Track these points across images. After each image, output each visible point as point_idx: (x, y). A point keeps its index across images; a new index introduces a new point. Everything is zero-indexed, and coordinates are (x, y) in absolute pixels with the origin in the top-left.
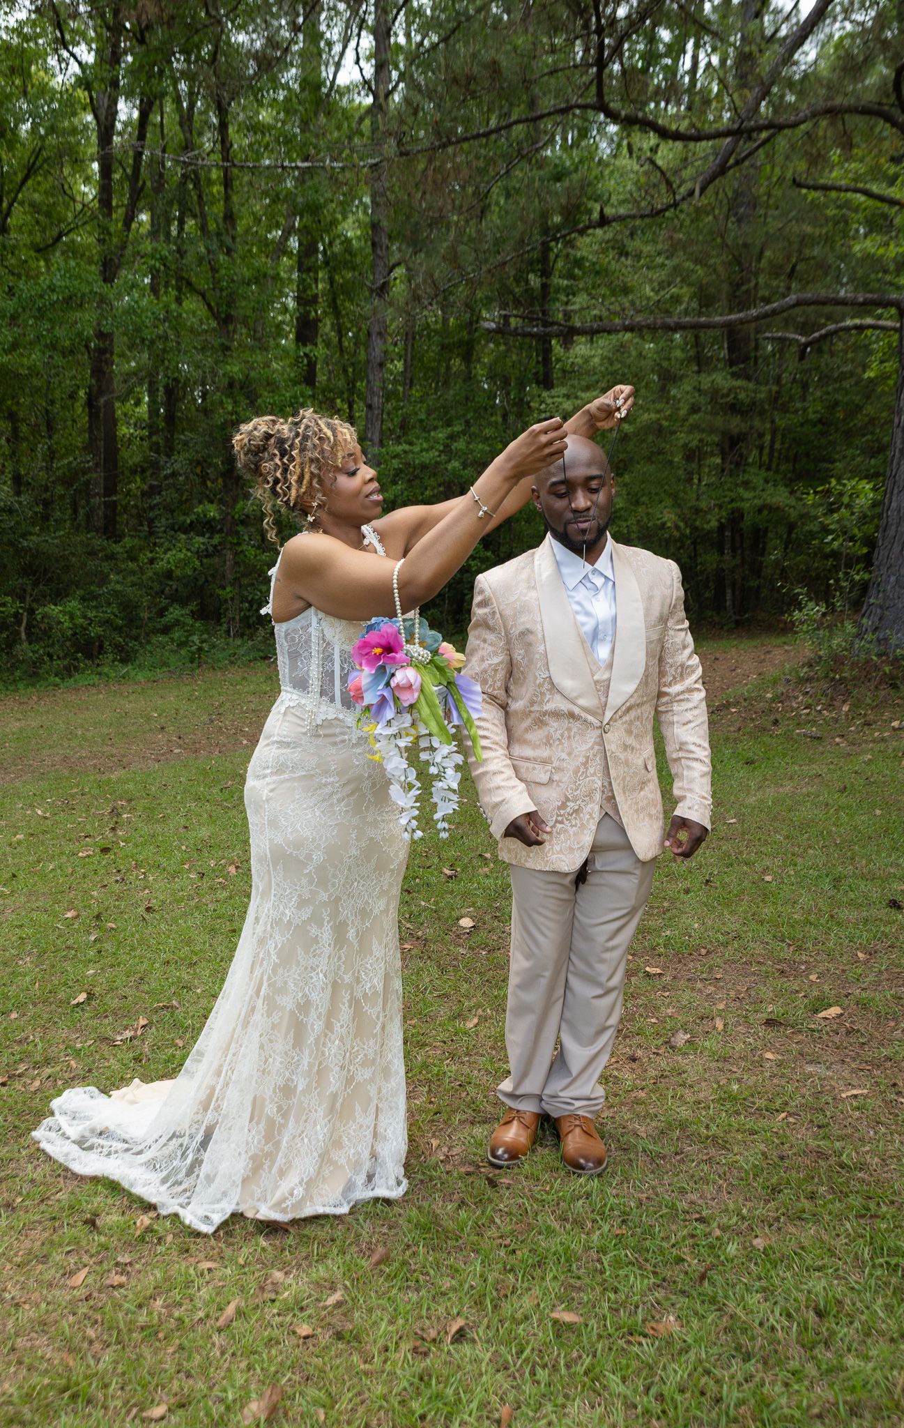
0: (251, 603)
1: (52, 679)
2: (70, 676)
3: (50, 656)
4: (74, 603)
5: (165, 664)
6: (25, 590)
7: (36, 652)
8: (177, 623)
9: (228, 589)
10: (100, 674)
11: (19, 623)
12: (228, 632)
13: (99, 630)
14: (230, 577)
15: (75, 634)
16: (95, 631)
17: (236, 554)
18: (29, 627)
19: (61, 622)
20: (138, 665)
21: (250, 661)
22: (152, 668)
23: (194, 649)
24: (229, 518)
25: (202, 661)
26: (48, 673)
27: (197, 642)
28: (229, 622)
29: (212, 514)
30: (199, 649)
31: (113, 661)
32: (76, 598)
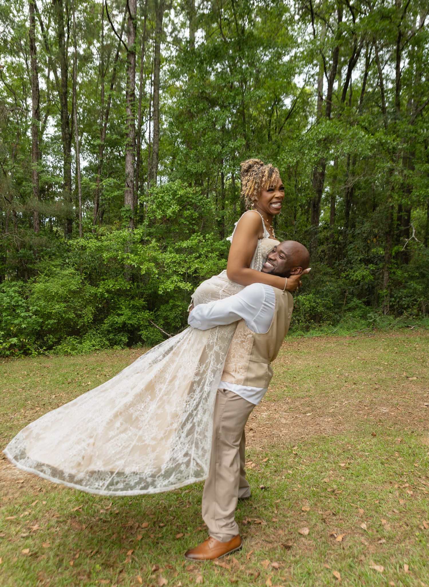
0: (396, 298)
1: (299, 332)
2: (308, 331)
3: (298, 320)
4: (311, 295)
5: (355, 327)
8: (357, 307)
9: (385, 291)
10: (321, 331)
12: (383, 312)
13: (323, 309)
14: (386, 284)
15: (310, 310)
16: (320, 309)
17: (390, 273)
19: (304, 304)
20: (341, 328)
21: (400, 328)
22: (348, 329)
23: (371, 320)
24: (387, 255)
25: (374, 327)
26: (297, 329)
27: (373, 317)
28: (384, 308)
29: (381, 252)
30: (374, 321)
31: (329, 325)
32: (311, 293)
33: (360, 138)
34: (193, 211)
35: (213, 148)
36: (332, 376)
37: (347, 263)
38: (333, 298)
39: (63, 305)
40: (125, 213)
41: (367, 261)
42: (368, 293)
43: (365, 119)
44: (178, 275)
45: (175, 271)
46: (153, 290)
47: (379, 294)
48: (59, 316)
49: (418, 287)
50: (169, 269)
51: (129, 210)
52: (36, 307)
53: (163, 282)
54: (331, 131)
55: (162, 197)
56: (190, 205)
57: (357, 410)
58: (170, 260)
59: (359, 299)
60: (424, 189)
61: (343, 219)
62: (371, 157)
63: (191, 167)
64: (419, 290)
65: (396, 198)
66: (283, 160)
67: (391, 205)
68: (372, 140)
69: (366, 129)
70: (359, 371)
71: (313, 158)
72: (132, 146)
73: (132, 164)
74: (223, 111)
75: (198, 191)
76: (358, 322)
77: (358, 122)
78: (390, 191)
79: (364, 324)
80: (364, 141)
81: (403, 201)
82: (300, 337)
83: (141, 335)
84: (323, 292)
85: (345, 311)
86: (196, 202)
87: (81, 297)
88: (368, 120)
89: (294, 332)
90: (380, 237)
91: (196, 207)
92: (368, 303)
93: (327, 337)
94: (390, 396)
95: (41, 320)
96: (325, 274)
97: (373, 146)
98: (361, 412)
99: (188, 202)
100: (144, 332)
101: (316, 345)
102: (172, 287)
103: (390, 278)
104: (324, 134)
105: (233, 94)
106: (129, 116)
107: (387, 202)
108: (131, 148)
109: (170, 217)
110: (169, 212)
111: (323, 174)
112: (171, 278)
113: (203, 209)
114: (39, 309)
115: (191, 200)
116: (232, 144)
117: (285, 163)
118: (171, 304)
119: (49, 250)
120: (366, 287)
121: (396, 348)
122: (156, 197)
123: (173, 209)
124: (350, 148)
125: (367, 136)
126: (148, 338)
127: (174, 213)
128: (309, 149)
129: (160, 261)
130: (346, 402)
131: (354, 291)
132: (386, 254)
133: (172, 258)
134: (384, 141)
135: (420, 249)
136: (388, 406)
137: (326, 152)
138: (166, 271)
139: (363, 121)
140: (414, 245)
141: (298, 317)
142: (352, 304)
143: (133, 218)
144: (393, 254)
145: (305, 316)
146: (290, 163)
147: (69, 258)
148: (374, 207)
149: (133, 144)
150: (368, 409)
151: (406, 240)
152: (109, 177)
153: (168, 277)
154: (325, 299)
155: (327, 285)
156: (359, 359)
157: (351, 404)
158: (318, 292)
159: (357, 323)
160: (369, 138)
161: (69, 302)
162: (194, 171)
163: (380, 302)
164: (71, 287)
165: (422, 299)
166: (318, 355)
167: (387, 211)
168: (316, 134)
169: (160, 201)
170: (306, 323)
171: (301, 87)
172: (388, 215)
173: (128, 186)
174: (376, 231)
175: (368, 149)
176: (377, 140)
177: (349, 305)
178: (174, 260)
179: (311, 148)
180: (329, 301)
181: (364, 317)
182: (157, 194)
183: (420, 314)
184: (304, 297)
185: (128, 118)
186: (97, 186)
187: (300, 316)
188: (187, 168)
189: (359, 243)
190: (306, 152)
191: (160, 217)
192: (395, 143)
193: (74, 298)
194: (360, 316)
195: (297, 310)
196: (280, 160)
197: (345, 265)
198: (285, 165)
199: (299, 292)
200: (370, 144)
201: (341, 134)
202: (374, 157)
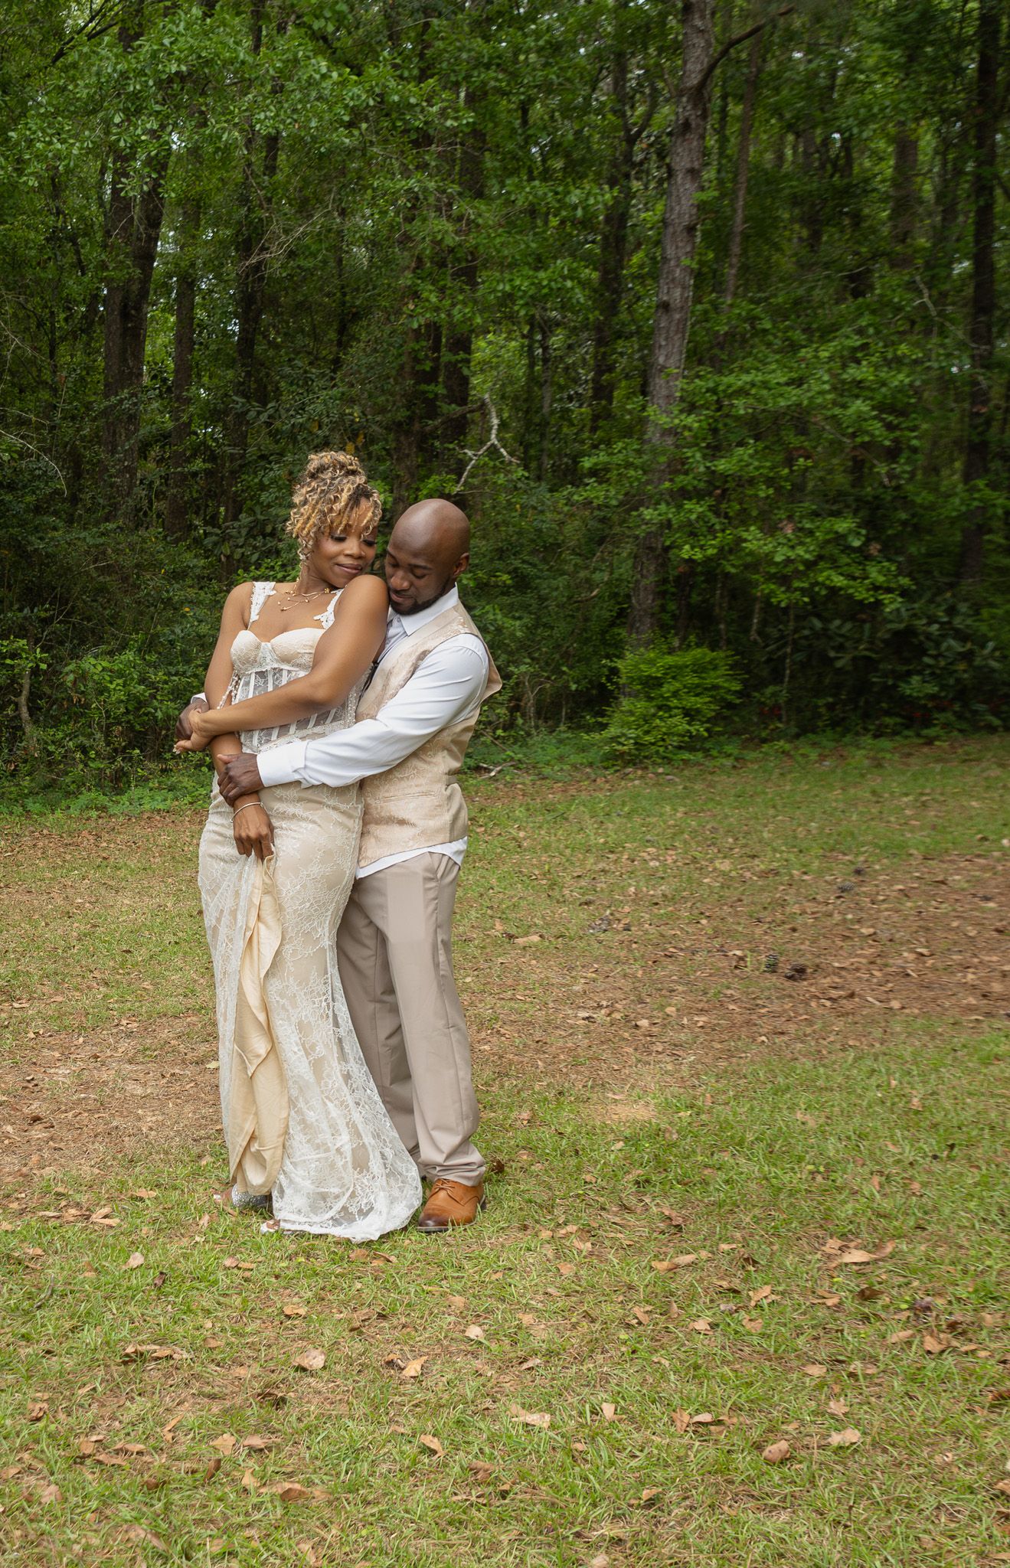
1: (89, 796)
2: (120, 792)
3: (84, 750)
4: (129, 655)
7: (58, 743)
10: (171, 789)
15: (128, 712)
18: (33, 697)
19: (107, 689)
26: (80, 783)
31: (198, 766)
32: (124, 647)
33: (312, 82)
49: (509, 623)
54: (208, 48)
60: (527, 271)
62: (349, 154)
64: (512, 634)
65: (433, 299)
66: (30, 143)
67: (415, 325)
69: (325, 39)
78: (408, 274)
80: (327, 92)
81: (455, 311)
82: (94, 814)
84: (172, 643)
89: (68, 794)
96: (176, 575)
97: (357, 115)
101: (164, 839)
107: (398, 313)
117: (39, 157)
125: (335, 75)
128: (127, 111)
135: (516, 488)
140: (496, 470)
141: (82, 739)
145: (107, 733)
146: (58, 156)
151: (470, 453)
154: (181, 668)
155: (184, 616)
158: (152, 644)
160: (343, 84)
165: (523, 668)
167: (400, 346)
168: (154, 55)
170: (112, 759)
172: (404, 359)
174: (355, 413)
175: (341, 123)
183: (520, 721)
184: (105, 664)
187: (90, 736)
192: (435, 109)
195: (77, 711)
196: (17, 144)
197: (241, 541)
198: (36, 167)
199: (82, 642)
200: (346, 106)
201: (243, 63)
202: (359, 153)
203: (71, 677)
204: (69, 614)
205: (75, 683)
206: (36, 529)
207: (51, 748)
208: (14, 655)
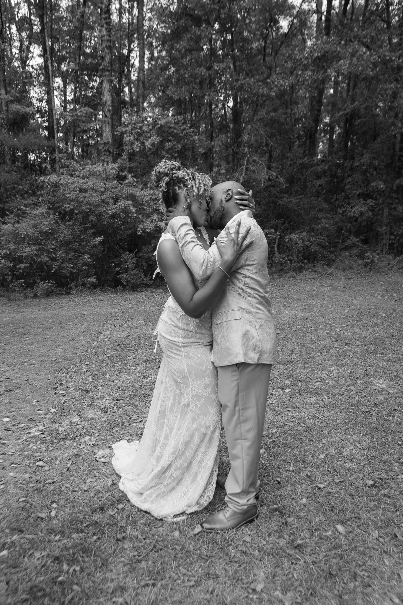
0: (396, 236)
1: (291, 273)
2: (301, 272)
3: (291, 261)
4: (304, 233)
5: (351, 268)
6: (277, 226)
7: (283, 258)
8: (354, 245)
9: (384, 228)
10: (315, 272)
11: (275, 243)
12: (382, 251)
13: (317, 248)
14: (385, 221)
15: (304, 249)
16: (314, 248)
17: (391, 209)
18: (279, 245)
19: (297, 243)
20: (336, 268)
21: (399, 269)
22: (344, 270)
23: (369, 261)
24: (388, 189)
25: (372, 267)
26: (289, 270)
27: (371, 257)
28: (383, 246)
29: (382, 186)
30: (373, 261)
31: (323, 265)
32: (304, 231)
33: (361, 56)
34: (175, 143)
35: (196, 71)
36: (321, 331)
37: (345, 198)
38: (328, 236)
39: (34, 248)
40: (103, 145)
41: (366, 196)
42: (366, 230)
43: (367, 35)
44: (158, 214)
45: (156, 210)
46: (133, 230)
47: (378, 231)
48: (31, 259)
50: (149, 207)
51: (108, 143)
52: (5, 251)
53: (142, 221)
54: (327, 47)
55: (141, 128)
56: (172, 136)
57: (348, 385)
58: (149, 198)
59: (357, 237)
61: (341, 150)
62: (372, 78)
63: (173, 94)
65: (400, 125)
66: (273, 82)
67: (393, 133)
68: (375, 58)
69: (367, 45)
70: (353, 326)
71: (307, 80)
72: (108, 70)
73: (109, 92)
74: (207, 28)
75: (180, 119)
76: (355, 261)
77: (360, 38)
78: (392, 118)
79: (361, 265)
80: (365, 58)
82: (292, 279)
83: (121, 279)
84: (318, 230)
85: (341, 250)
86: (178, 132)
87: (55, 239)
88: (371, 36)
89: (286, 273)
90: (380, 169)
91: (178, 138)
92: (366, 241)
93: (321, 279)
94: (388, 363)
95: (11, 265)
96: (320, 210)
97: (375, 65)
98: (352, 388)
99: (170, 133)
100: (124, 275)
101: (308, 288)
102: (152, 226)
103: (390, 214)
104: (320, 52)
105: (218, 8)
106: (104, 36)
107: (389, 131)
108: (107, 73)
109: (150, 149)
110: (148, 144)
111: (320, 102)
112: (151, 216)
113: (186, 140)
114: (8, 252)
115: (173, 130)
116: (217, 66)
117: (276, 86)
118: (153, 245)
119: (21, 187)
120: (364, 224)
121: (395, 295)
122: (134, 127)
123: (152, 140)
124: (349, 68)
125: (368, 53)
126: (128, 282)
127: (153, 144)
128: (302, 70)
129: (139, 199)
130: (334, 372)
131: (352, 228)
132: (386, 188)
133: (152, 195)
134: (388, 58)
136: (385, 379)
137: (322, 72)
138: (146, 209)
139: (365, 37)
141: (290, 257)
142: (348, 242)
143: (112, 151)
144: (395, 188)
145: (298, 255)
146: (281, 86)
147: (42, 197)
148: (375, 137)
149: (109, 69)
150: (361, 383)
152: (84, 107)
153: (148, 216)
154: (320, 237)
155: (322, 222)
156: (353, 309)
157: (340, 375)
158: (312, 230)
159: (354, 263)
160: (371, 55)
161: (41, 244)
162: (176, 98)
163: (379, 240)
164: (42, 228)
166: (309, 302)
167: (389, 141)
169: (138, 132)
170: (299, 263)
171: (299, 5)
172: (390, 145)
173: (106, 116)
174: (376, 163)
175: (369, 68)
176: (379, 57)
177: (346, 244)
178: (154, 197)
179: (305, 68)
180: (324, 239)
181: (361, 256)
182: (135, 124)
184: (297, 236)
185: (103, 39)
186: (72, 116)
187: (293, 256)
188: (168, 95)
189: (358, 177)
190: (300, 73)
191: (138, 150)
193: (47, 240)
194: (357, 256)
195: (289, 249)
196: (270, 83)
197: (342, 200)
198: (275, 89)
199: (293, 230)
200: (371, 62)
201: (339, 52)
202: (375, 78)
203: (287, 240)
204: (290, 222)
205: (288, 241)
206: (280, 198)
207: (281, 260)
208: (270, 233)
